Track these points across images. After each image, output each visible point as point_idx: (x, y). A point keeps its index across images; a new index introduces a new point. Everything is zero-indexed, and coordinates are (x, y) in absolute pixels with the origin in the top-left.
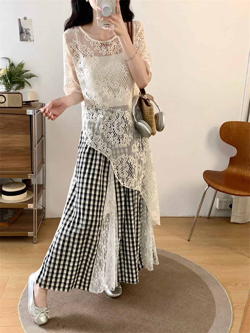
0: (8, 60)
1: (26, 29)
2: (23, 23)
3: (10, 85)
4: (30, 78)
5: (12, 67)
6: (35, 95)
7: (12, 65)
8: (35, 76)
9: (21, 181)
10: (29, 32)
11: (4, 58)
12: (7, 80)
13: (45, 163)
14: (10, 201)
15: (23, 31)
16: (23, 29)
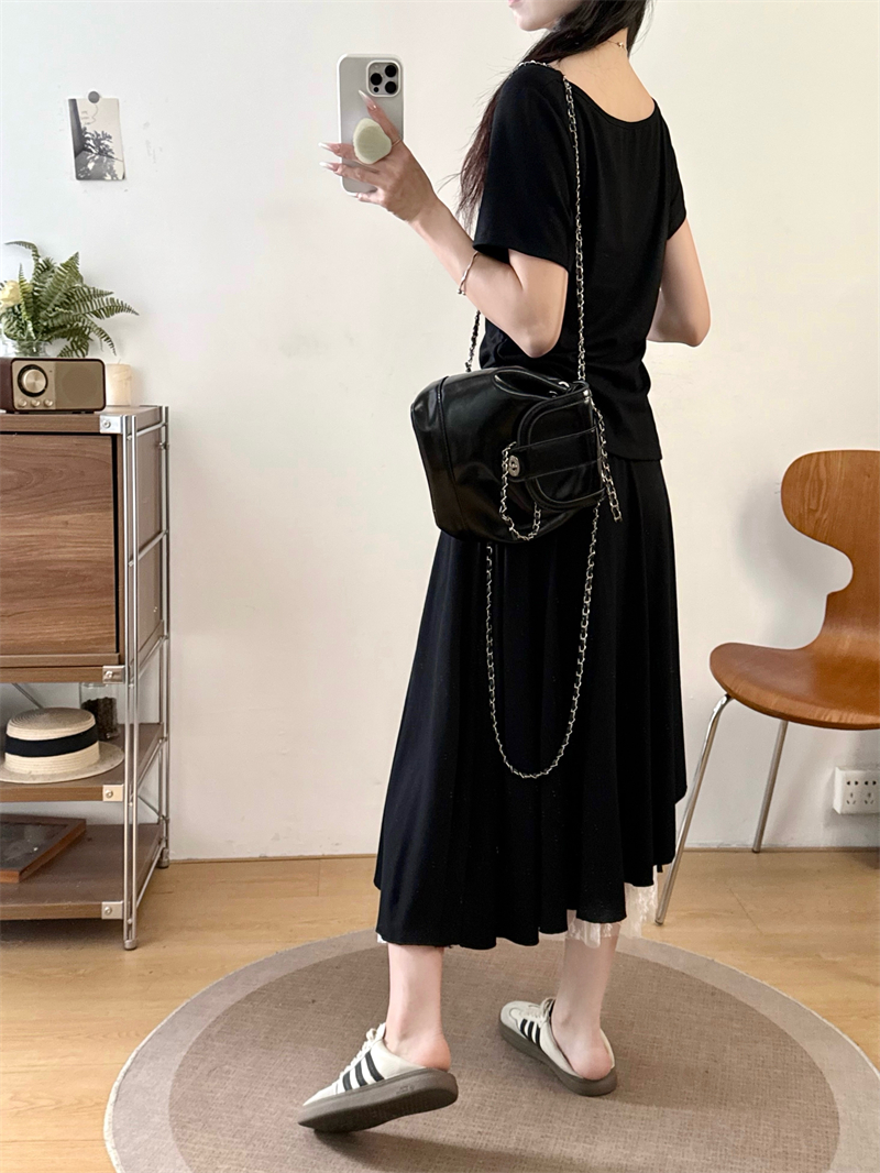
0: (30, 252)
1: (98, 135)
2: (85, 115)
3: (34, 343)
4: (108, 316)
5: (44, 275)
6: (130, 378)
7: (45, 268)
8: (129, 310)
9: (78, 706)
10: (107, 146)
11: (17, 243)
12: (26, 323)
13: (168, 638)
14: (34, 777)
15: (88, 142)
16: (87, 135)
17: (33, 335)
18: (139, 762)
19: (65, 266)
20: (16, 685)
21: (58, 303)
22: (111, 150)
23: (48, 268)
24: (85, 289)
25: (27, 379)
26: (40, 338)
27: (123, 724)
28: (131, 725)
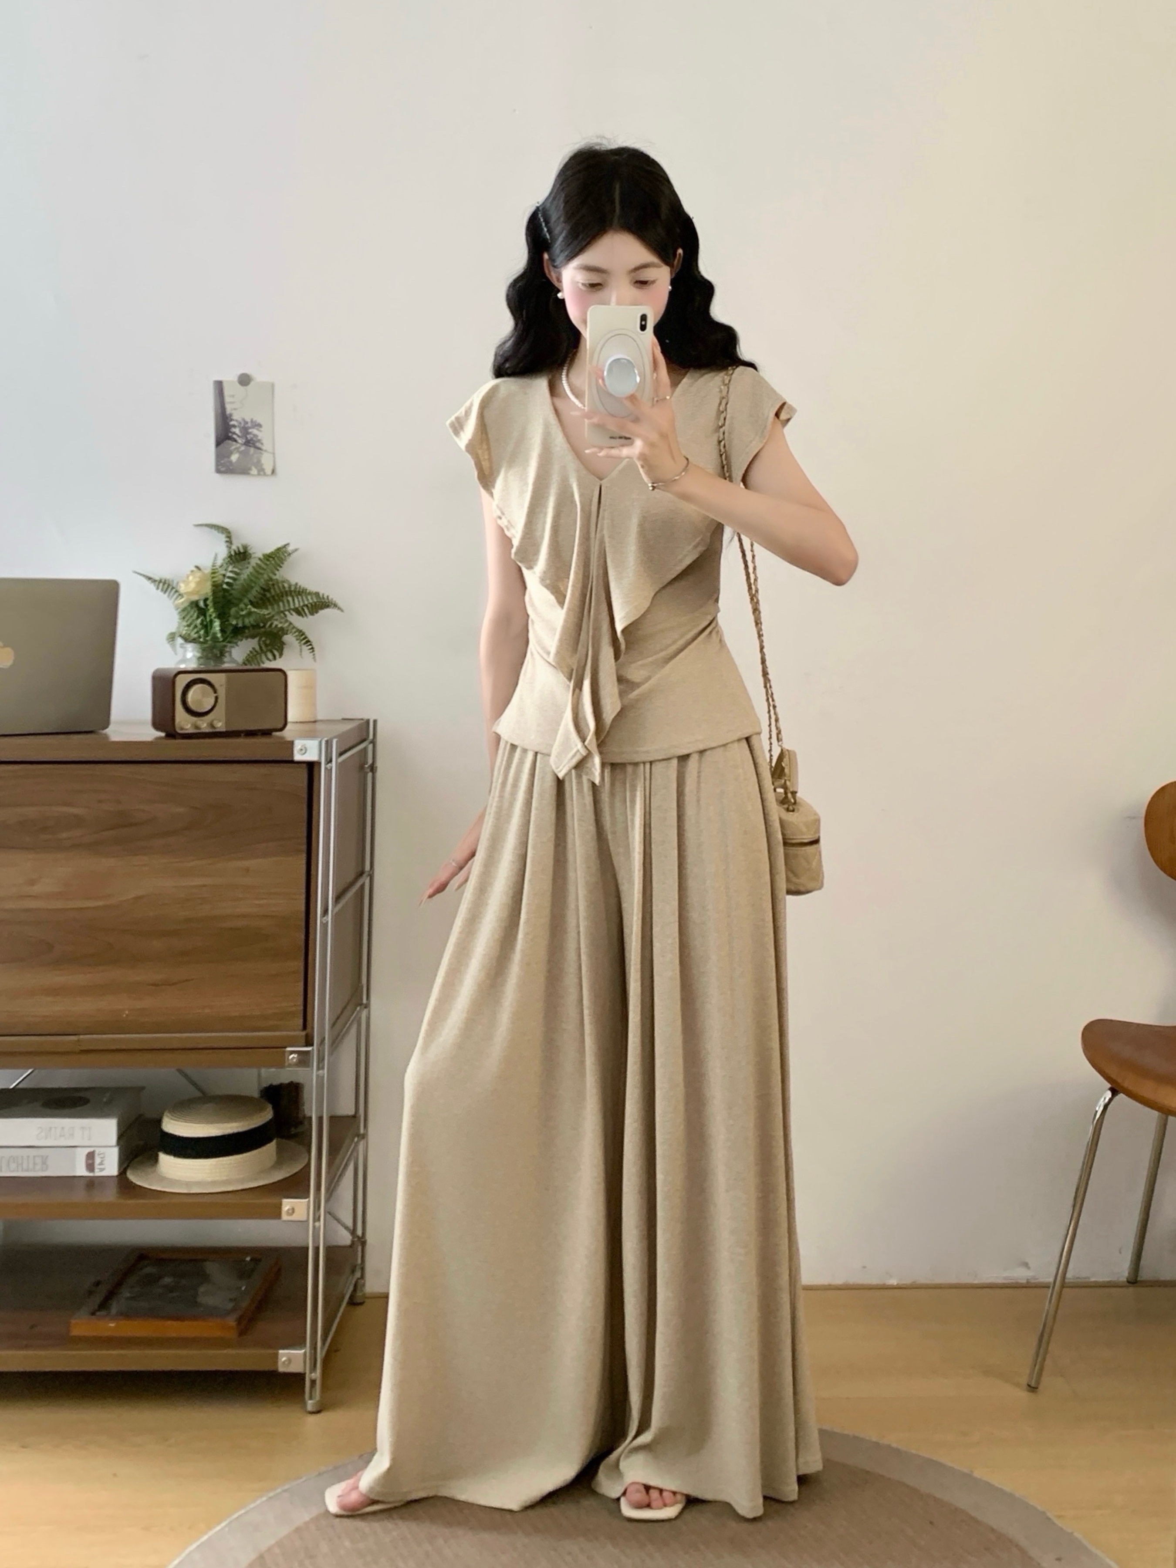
0: (222, 535)
1: (247, 422)
3: (218, 644)
4: (311, 614)
7: (240, 555)
9: (256, 1094)
10: (256, 435)
12: (212, 622)
13: (367, 1006)
15: (233, 430)
16: (232, 423)
20: (179, 1071)
22: (259, 441)
23: (245, 557)
26: (227, 638)
27: (311, 1118)
28: (320, 1119)
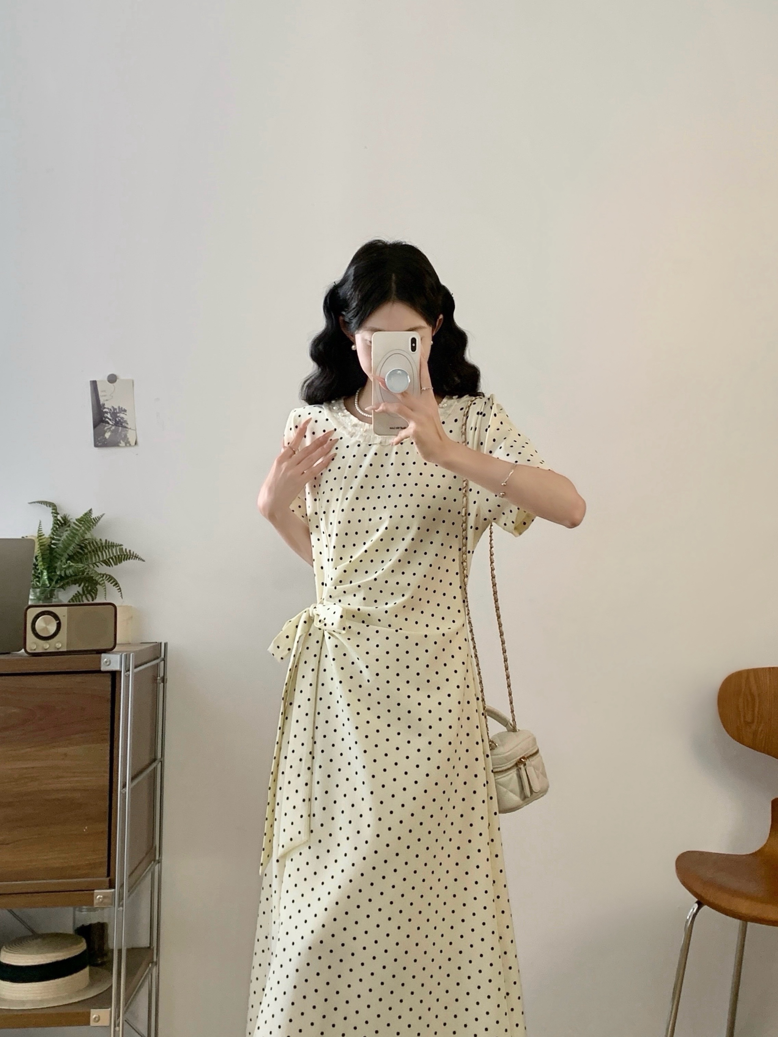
0: (51, 508)
1: (115, 409)
2: (104, 394)
3: (47, 589)
4: (116, 564)
5: (61, 530)
6: (132, 617)
7: (62, 523)
8: (136, 557)
9: (71, 932)
10: (122, 418)
11: (39, 502)
12: (42, 573)
13: (159, 862)
14: (23, 1002)
15: (106, 415)
16: (105, 410)
17: (47, 582)
18: (126, 989)
19: (79, 520)
20: (11, 911)
21: (71, 554)
22: (125, 422)
23: (65, 524)
24: (98, 540)
25: (40, 623)
26: (54, 583)
27: (113, 950)
28: (120, 951)
